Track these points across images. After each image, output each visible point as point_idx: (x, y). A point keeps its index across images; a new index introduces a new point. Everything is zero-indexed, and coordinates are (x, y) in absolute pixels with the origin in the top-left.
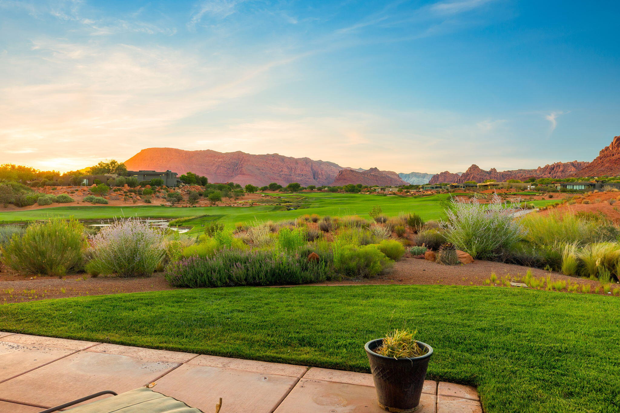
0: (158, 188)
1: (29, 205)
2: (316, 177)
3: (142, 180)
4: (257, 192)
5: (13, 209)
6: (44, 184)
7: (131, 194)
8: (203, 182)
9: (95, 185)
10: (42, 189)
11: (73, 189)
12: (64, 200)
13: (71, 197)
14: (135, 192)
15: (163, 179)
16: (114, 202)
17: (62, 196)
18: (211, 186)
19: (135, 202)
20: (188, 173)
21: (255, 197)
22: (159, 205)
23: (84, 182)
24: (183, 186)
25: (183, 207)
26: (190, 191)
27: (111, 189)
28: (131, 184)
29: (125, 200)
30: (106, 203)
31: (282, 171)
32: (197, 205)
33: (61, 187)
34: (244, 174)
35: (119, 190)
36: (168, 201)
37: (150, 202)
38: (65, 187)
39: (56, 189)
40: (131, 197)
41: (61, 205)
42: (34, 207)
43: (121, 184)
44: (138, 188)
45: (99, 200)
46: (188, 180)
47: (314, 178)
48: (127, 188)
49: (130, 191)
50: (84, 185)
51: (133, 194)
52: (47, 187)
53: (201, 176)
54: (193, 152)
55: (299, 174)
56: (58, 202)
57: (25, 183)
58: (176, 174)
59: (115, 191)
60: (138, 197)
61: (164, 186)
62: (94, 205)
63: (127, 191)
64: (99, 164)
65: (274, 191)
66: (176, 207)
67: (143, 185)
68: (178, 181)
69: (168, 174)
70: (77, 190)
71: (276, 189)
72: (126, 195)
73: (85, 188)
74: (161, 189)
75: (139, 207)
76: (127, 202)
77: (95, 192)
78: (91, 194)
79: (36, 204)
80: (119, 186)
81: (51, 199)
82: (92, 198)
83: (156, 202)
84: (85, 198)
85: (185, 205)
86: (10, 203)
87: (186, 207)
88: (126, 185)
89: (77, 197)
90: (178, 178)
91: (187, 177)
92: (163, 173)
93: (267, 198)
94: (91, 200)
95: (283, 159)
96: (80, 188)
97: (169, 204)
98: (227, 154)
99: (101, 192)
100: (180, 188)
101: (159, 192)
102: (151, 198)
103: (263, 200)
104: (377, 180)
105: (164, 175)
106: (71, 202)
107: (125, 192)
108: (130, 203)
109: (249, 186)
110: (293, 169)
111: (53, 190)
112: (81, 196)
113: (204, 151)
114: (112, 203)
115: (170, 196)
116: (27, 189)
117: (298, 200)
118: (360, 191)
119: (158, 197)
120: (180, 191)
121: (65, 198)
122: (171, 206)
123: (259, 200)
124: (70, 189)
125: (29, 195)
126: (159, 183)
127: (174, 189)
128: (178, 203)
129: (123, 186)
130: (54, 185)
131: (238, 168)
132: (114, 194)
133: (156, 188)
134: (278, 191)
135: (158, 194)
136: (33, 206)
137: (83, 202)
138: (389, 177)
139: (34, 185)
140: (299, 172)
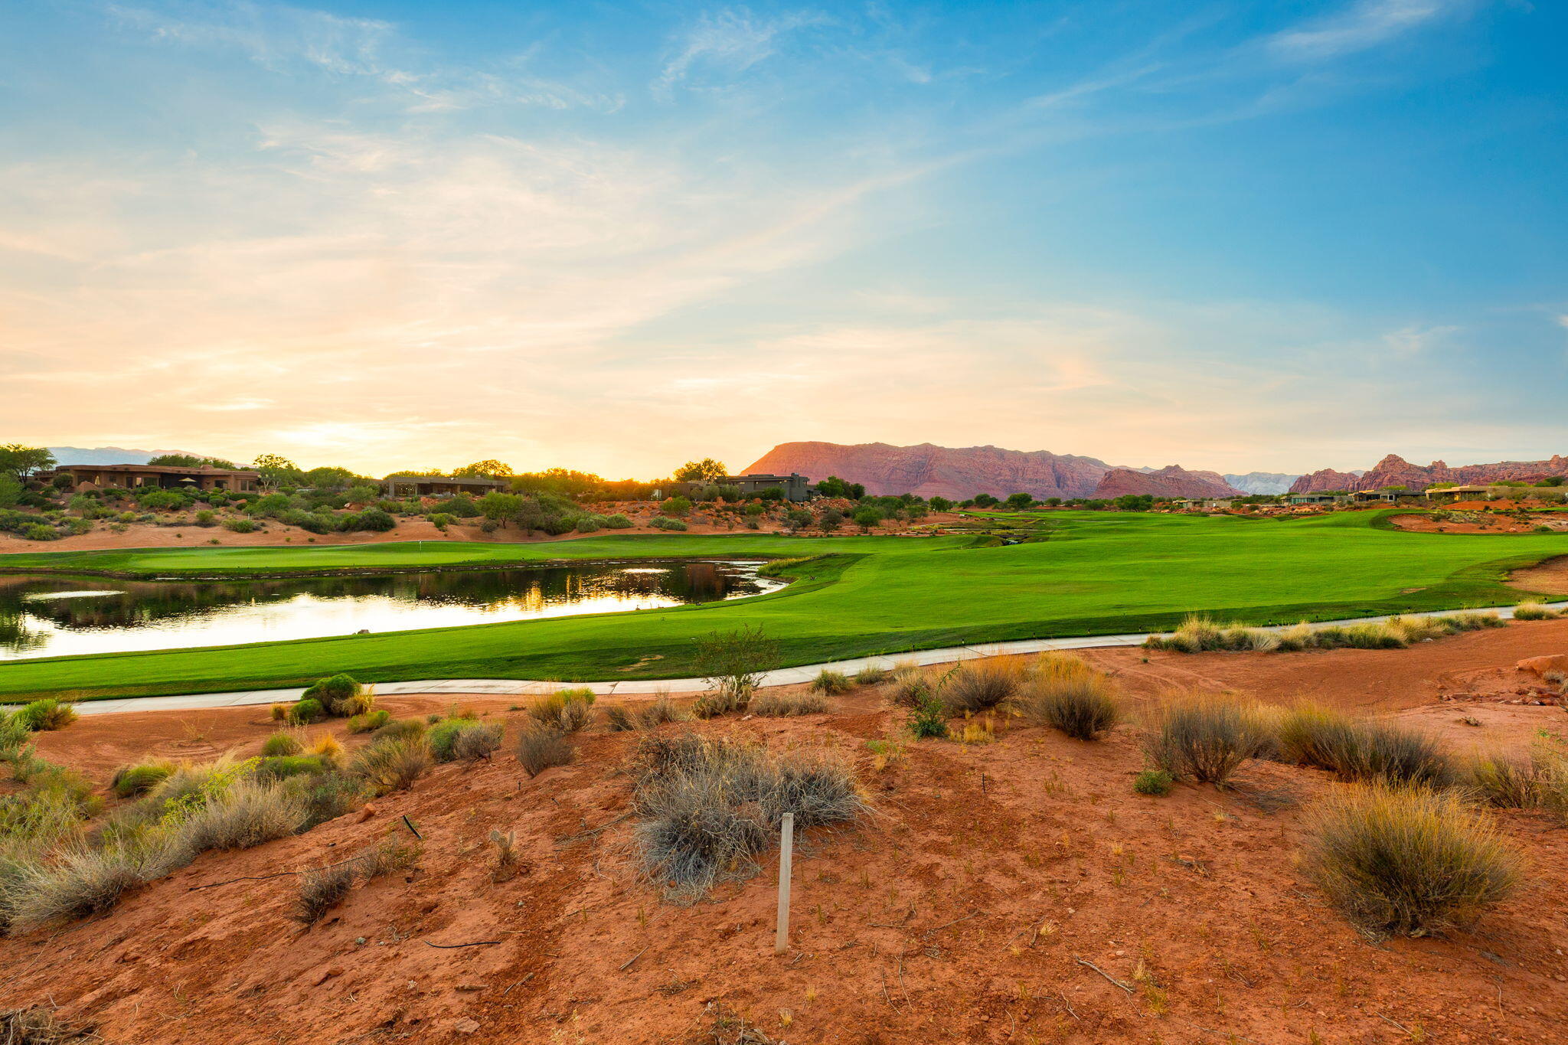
0: (774, 503)
1: (565, 532)
2: (1061, 484)
3: (750, 489)
4: (952, 510)
5: (541, 539)
6: (598, 499)
7: (726, 514)
8: (856, 493)
9: (670, 499)
10: (595, 506)
11: (637, 506)
12: (620, 524)
13: (630, 519)
14: (734, 510)
15: (785, 488)
16: (698, 527)
17: (616, 518)
18: (869, 499)
19: (730, 528)
20: (830, 479)
21: (948, 518)
22: (771, 532)
23: (656, 496)
24: (819, 499)
25: (810, 537)
26: (829, 509)
27: (694, 505)
28: (728, 497)
29: (716, 523)
30: (684, 529)
31: (1000, 475)
32: (835, 533)
33: (621, 503)
34: (935, 481)
35: (709, 507)
36: (786, 526)
37: (756, 528)
38: (626, 503)
39: (613, 506)
40: (727, 519)
41: (614, 532)
42: (570, 536)
43: (712, 497)
44: (741, 503)
45: (673, 523)
46: (828, 490)
47: (1059, 486)
48: (721, 503)
49: (726, 509)
50: (655, 499)
51: (730, 513)
52: (602, 503)
53: (852, 482)
54: (853, 447)
55: (1031, 480)
56: (608, 527)
57: (574, 497)
58: (807, 480)
59: (701, 508)
60: (739, 519)
61: (785, 501)
62: (663, 533)
63: (720, 508)
64: (687, 465)
65: (983, 508)
66: (799, 537)
67: (751, 498)
68: (809, 492)
69: (793, 480)
70: (642, 508)
71: (988, 505)
72: (718, 516)
73: (655, 504)
74: (780, 505)
75: (736, 536)
76: (718, 527)
77: (668, 511)
78: (663, 514)
79: (575, 530)
80: (709, 501)
81: (597, 522)
82: (662, 522)
83: (767, 528)
84: (652, 519)
85: (813, 533)
86: (539, 529)
87: (815, 536)
88: (720, 499)
89: (641, 521)
90: (810, 486)
91: (828, 484)
92: (786, 478)
93: (969, 521)
94: (659, 525)
95: (1001, 454)
96: (646, 505)
97: (787, 531)
98: (907, 448)
99: (678, 511)
100: (811, 503)
101: (775, 510)
102: (757, 520)
103: (962, 524)
104: (1179, 488)
105: (786, 481)
106: (629, 527)
107: (717, 511)
108: (722, 530)
109: (938, 499)
110: (1019, 471)
111: (609, 507)
112: (646, 517)
113: (871, 444)
114: (695, 529)
115: (791, 516)
116: (571, 507)
117: (1026, 524)
118: (1149, 507)
119: (773, 519)
120: (811, 509)
121: (619, 520)
122: (789, 535)
123: (955, 524)
124: (633, 506)
125: (570, 515)
126: (776, 496)
127: (802, 505)
128: (804, 530)
129: (715, 500)
130: (613, 499)
131: (925, 472)
132: (699, 514)
133: (769, 503)
134: (990, 508)
135: (773, 514)
136: (571, 534)
137: (648, 527)
138: (1204, 482)
139: (586, 500)
140: (1030, 475)
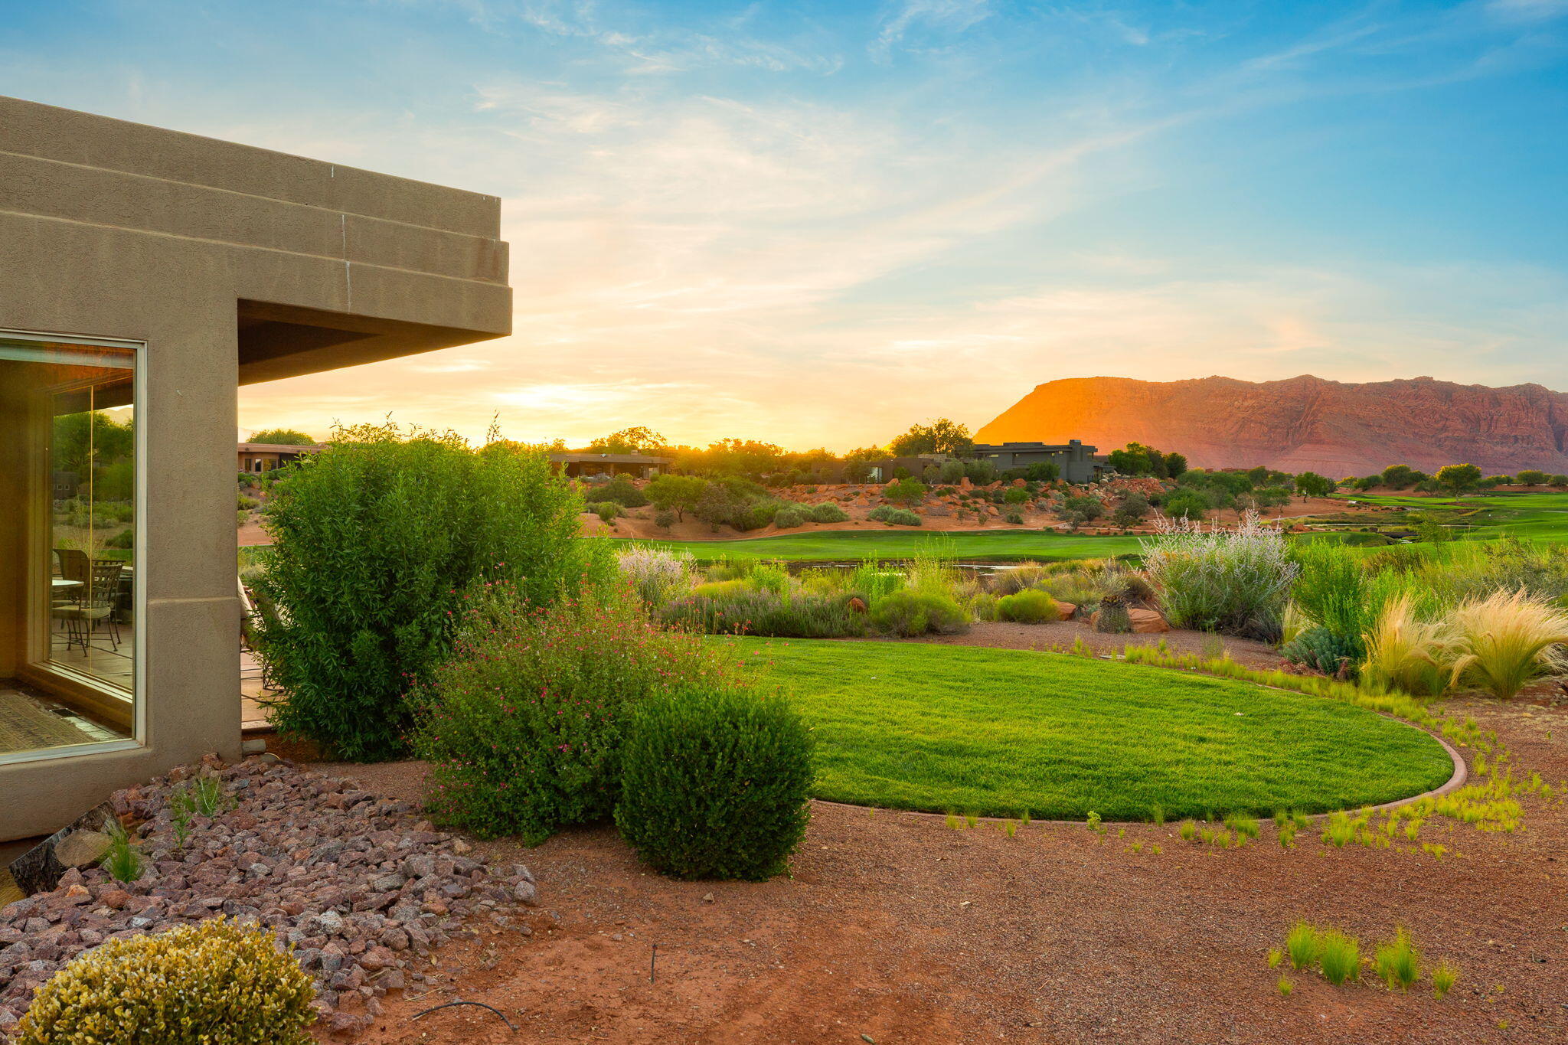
0: (1043, 485)
1: (759, 527)
2: (1565, 445)
3: (1007, 465)
4: (1336, 495)
5: (729, 536)
6: (793, 481)
7: (975, 503)
8: (1173, 467)
9: (895, 481)
10: (788, 491)
11: (849, 491)
12: (830, 516)
13: (843, 509)
14: (986, 497)
15: (1060, 464)
16: (936, 521)
17: (825, 508)
18: (1193, 479)
19: (982, 521)
20: (1129, 446)
21: (1323, 508)
22: (1041, 528)
23: (872, 475)
24: (1112, 479)
25: (1099, 534)
26: (1127, 494)
27: (930, 489)
28: (977, 478)
29: (961, 516)
30: (917, 524)
31: (1444, 429)
32: (1138, 529)
33: (825, 487)
34: (1319, 442)
35: (950, 492)
36: (1062, 519)
37: (1020, 522)
38: (833, 487)
39: (815, 491)
40: (976, 510)
41: (822, 527)
42: (767, 532)
43: (953, 478)
44: (995, 486)
45: (902, 516)
46: (1126, 464)
47: (1560, 448)
48: (967, 486)
49: (976, 495)
50: (873, 481)
51: (981, 501)
52: (798, 487)
53: (1166, 452)
54: (1171, 384)
55: (1504, 437)
56: (815, 520)
57: (757, 479)
58: (1093, 449)
59: (939, 494)
60: (993, 510)
61: (1060, 482)
62: (890, 529)
63: (966, 494)
64: (913, 430)
65: (1398, 489)
66: (1082, 535)
67: (1009, 478)
68: (1097, 468)
69: (1074, 450)
70: (857, 494)
71: (1407, 485)
72: (964, 505)
73: (875, 488)
74: (1053, 488)
75: (991, 533)
76: (964, 521)
77: (893, 497)
78: (886, 503)
79: (772, 526)
80: (950, 483)
81: (801, 514)
82: (887, 513)
83: (1035, 523)
84: (874, 510)
85: (1105, 530)
86: (724, 522)
87: (1107, 534)
88: (966, 480)
89: (857, 511)
90: (1097, 458)
91: (1127, 455)
92: (1061, 447)
93: (1362, 512)
94: (883, 517)
95: (1448, 392)
96: (863, 489)
97: (1064, 526)
98: (1269, 385)
99: (908, 499)
100: (1101, 485)
101: (1047, 497)
102: (1020, 512)
103: (1347, 516)
105: (1061, 452)
106: (842, 520)
107: (963, 498)
108: (971, 525)
109: (1309, 476)
110: (1483, 423)
111: (809, 493)
112: (864, 507)
113: (1202, 380)
114: (931, 523)
115: (1071, 505)
116: (759, 493)
117: (1458, 517)
119: (1042, 509)
120: (1100, 493)
121: (830, 511)
122: (1068, 532)
123: (1331, 517)
124: (842, 492)
125: (761, 504)
126: (1048, 475)
127: (1087, 488)
128: (1089, 525)
129: (959, 483)
130: (813, 481)
131: (1304, 424)
132: (937, 502)
133: (1037, 485)
134: (1410, 490)
135: (1043, 501)
136: (766, 530)
137: (867, 520)
139: (775, 483)
